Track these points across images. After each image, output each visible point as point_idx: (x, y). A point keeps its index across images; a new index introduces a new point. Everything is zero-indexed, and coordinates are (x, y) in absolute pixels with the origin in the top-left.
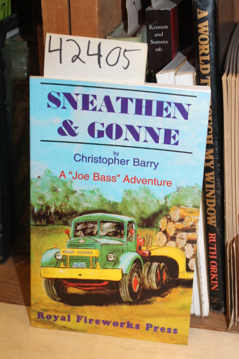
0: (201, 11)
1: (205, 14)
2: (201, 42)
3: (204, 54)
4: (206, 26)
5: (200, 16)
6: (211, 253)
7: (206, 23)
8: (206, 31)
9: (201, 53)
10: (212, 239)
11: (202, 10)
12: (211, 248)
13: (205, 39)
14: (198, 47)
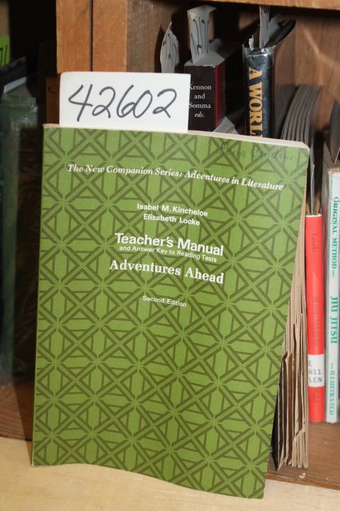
0: (254, 71)
1: (259, 74)
2: (252, 108)
3: (255, 123)
4: (259, 89)
5: (251, 77)
7: (260, 85)
8: (259, 95)
9: (252, 121)
11: (255, 69)
13: (257, 105)
14: (249, 114)
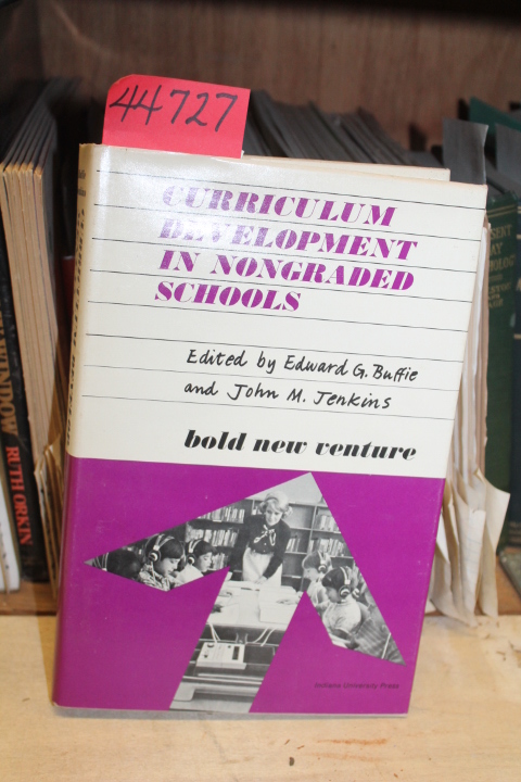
6: (13, 481)
10: (12, 456)
12: (12, 473)
